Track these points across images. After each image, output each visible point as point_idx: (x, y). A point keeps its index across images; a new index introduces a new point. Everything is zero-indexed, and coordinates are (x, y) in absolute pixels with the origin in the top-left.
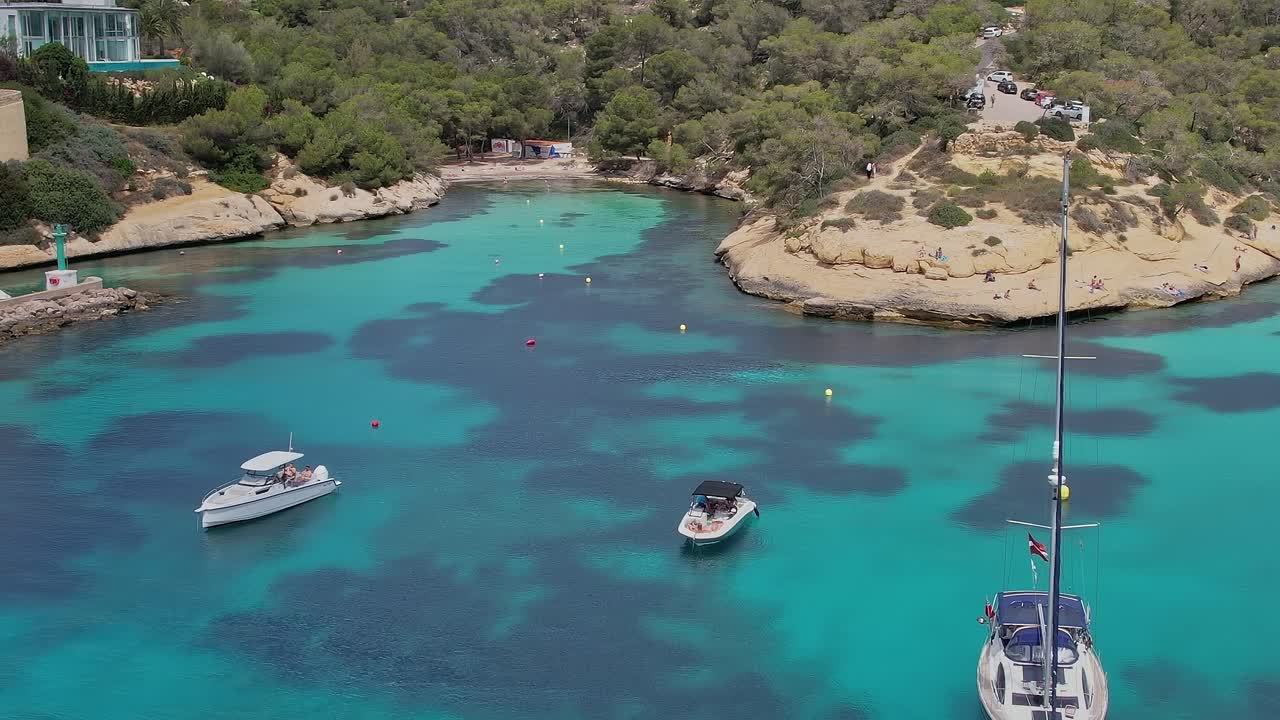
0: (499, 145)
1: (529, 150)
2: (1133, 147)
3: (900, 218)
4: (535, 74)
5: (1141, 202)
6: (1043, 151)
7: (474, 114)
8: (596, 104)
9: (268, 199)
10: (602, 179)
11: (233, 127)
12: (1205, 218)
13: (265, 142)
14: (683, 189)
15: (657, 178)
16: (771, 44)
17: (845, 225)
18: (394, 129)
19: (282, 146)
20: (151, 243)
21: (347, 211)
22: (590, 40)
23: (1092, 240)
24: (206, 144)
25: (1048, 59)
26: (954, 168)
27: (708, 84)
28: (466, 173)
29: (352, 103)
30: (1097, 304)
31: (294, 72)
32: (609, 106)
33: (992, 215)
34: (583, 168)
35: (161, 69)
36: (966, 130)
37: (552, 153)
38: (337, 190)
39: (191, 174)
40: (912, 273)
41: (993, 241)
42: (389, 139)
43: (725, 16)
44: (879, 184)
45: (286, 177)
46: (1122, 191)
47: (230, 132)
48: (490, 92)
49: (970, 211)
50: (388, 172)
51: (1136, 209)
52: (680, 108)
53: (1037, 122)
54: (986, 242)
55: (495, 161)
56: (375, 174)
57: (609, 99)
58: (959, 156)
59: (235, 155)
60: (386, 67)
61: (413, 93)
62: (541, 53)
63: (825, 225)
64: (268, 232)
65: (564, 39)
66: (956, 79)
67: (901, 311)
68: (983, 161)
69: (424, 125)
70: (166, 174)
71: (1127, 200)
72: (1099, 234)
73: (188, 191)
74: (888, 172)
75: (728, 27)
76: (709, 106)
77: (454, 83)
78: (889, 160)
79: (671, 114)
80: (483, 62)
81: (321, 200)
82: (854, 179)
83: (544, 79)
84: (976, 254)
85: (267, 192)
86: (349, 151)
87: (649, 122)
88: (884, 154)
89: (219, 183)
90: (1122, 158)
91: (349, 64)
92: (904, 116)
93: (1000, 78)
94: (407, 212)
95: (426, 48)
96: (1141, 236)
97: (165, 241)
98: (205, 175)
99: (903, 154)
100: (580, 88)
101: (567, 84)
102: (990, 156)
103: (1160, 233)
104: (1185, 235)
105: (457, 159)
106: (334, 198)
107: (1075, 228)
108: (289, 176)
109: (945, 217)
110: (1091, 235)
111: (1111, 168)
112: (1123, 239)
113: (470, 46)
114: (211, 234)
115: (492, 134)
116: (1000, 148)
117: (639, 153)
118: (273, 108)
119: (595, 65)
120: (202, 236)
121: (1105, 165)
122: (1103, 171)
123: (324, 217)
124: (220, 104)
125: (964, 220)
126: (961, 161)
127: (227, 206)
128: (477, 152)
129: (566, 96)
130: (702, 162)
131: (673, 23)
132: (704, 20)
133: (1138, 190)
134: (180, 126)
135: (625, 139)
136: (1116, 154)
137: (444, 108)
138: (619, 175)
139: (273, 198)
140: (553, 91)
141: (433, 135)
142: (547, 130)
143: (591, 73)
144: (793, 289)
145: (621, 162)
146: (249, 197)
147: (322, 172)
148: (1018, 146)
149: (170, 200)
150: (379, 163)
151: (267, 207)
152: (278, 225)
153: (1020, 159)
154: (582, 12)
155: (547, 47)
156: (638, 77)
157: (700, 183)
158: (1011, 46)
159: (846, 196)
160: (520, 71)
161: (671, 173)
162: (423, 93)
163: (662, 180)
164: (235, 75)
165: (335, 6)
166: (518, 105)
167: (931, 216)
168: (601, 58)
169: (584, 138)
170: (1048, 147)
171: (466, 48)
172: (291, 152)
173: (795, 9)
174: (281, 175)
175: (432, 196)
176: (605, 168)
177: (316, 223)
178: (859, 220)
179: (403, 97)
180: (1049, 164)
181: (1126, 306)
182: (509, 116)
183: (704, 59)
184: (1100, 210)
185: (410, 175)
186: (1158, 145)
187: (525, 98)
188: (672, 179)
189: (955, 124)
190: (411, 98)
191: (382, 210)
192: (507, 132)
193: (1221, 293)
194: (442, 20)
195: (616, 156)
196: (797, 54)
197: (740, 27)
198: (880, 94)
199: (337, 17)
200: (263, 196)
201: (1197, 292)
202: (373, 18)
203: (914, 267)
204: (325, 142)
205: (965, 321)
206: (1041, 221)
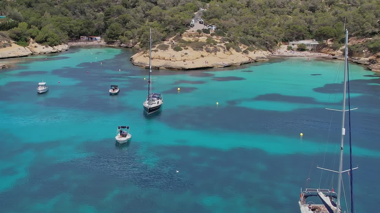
0: (82, 38)
1: (90, 39)
2: (224, 35)
3: (168, 49)
4: (91, 20)
5: (221, 47)
6: (203, 36)
7: (76, 29)
8: (106, 27)
9: (29, 48)
10: (108, 45)
11: (20, 31)
12: (238, 50)
13: (28, 35)
14: (127, 47)
15: (121, 45)
16: (148, 12)
17: (156, 51)
18: (57, 33)
19: (31, 36)
20: (4, 57)
21: (47, 51)
22: (105, 11)
23: (209, 54)
24: (14, 35)
25: (211, 16)
26: (183, 39)
27: (133, 22)
28: (74, 44)
29: (47, 26)
30: (206, 66)
31: (33, 19)
32: (109, 28)
33: (187, 49)
34: (103, 43)
35: (3, 18)
36: (186, 31)
37: (95, 39)
38: (44, 46)
39: (11, 42)
40: (169, 60)
41: (186, 54)
42: (56, 35)
43: (139, 6)
44: (166, 43)
45: (32, 43)
46: (218, 44)
47: (20, 33)
48: (80, 24)
49: (183, 48)
50: (56, 42)
51: (220, 48)
52: (127, 28)
53: (202, 30)
54: (185, 54)
55: (81, 41)
56: (53, 43)
57: (109, 26)
58: (184, 37)
59: (21, 38)
60: (54, 18)
61: (61, 24)
62: (93, 15)
63: (152, 51)
64: (29, 55)
65: (98, 11)
66: (187, 21)
67: (165, 67)
68: (189, 38)
69: (64, 32)
70: (6, 42)
71: (218, 46)
72: (211, 53)
73: (11, 46)
74: (168, 41)
75: (139, 8)
76: (134, 27)
77: (71, 22)
78: (169, 38)
79: (125, 29)
80: (78, 17)
81: (41, 49)
82: (160, 42)
83: (94, 21)
84: (182, 56)
85: (28, 46)
86: (47, 38)
87: (119, 31)
88: (168, 37)
89: (17, 44)
90: (220, 38)
91: (44, 17)
92: (174, 29)
93: (200, 20)
94: (60, 52)
95: (64, 13)
96: (220, 54)
97: (7, 56)
98: (14, 43)
99: (172, 37)
100: (103, 23)
101: (99, 22)
102: (190, 37)
103: (225, 53)
104: (231, 54)
105: (72, 41)
106: (44, 48)
107: (205, 52)
108: (33, 43)
109: (177, 49)
110: (209, 53)
111: (218, 40)
112: (216, 54)
113: (75, 13)
114: (16, 55)
115: (81, 35)
116: (193, 35)
117: (117, 39)
118: (29, 27)
119: (106, 17)
120: (15, 56)
121: (216, 39)
122: (216, 40)
123: (41, 52)
124: (17, 26)
125: (181, 50)
126: (184, 38)
127: (19, 49)
128: (77, 39)
129: (99, 25)
130: (131, 41)
131: (126, 7)
132: (134, 7)
133: (223, 44)
134: (8, 31)
135: (113, 35)
136: (220, 37)
137: (68, 28)
138: (112, 44)
139: (30, 48)
140: (96, 24)
141: (66, 34)
142: (94, 33)
143: (105, 19)
144: (144, 64)
145: (112, 41)
146: (24, 47)
147: (40, 42)
148: (197, 35)
149: (7, 48)
150: (54, 40)
151: (28, 50)
152: (31, 54)
153: (197, 38)
154: (103, 4)
155: (94, 13)
156: (117, 21)
157: (130, 46)
158: (204, 13)
159: (157, 45)
160: (88, 19)
161: (124, 44)
162: (63, 24)
163: (122, 45)
164: (19, 20)
165: (39, 2)
166: (87, 28)
167: (174, 49)
168: (107, 16)
169: (104, 36)
170: (204, 35)
171: (74, 13)
172: (33, 38)
173: (156, 3)
174: (31, 43)
175: (66, 48)
176: (108, 43)
177: (40, 54)
178: (159, 50)
179: (58, 25)
180: (203, 39)
181: (213, 67)
182: (85, 30)
183: (133, 16)
184: (212, 48)
185: (61, 43)
186: (229, 35)
187: (89, 25)
188: (124, 45)
189: (183, 30)
190: (60, 25)
191: (55, 51)
192: (84, 34)
193: (235, 65)
194: (67, 6)
195: (111, 40)
196: (154, 15)
197: (142, 8)
198: (169, 24)
199: (40, 5)
200: (27, 47)
201: (229, 64)
202: (49, 6)
203: (169, 59)
204: (41, 35)
205: (177, 69)
206: (198, 50)
